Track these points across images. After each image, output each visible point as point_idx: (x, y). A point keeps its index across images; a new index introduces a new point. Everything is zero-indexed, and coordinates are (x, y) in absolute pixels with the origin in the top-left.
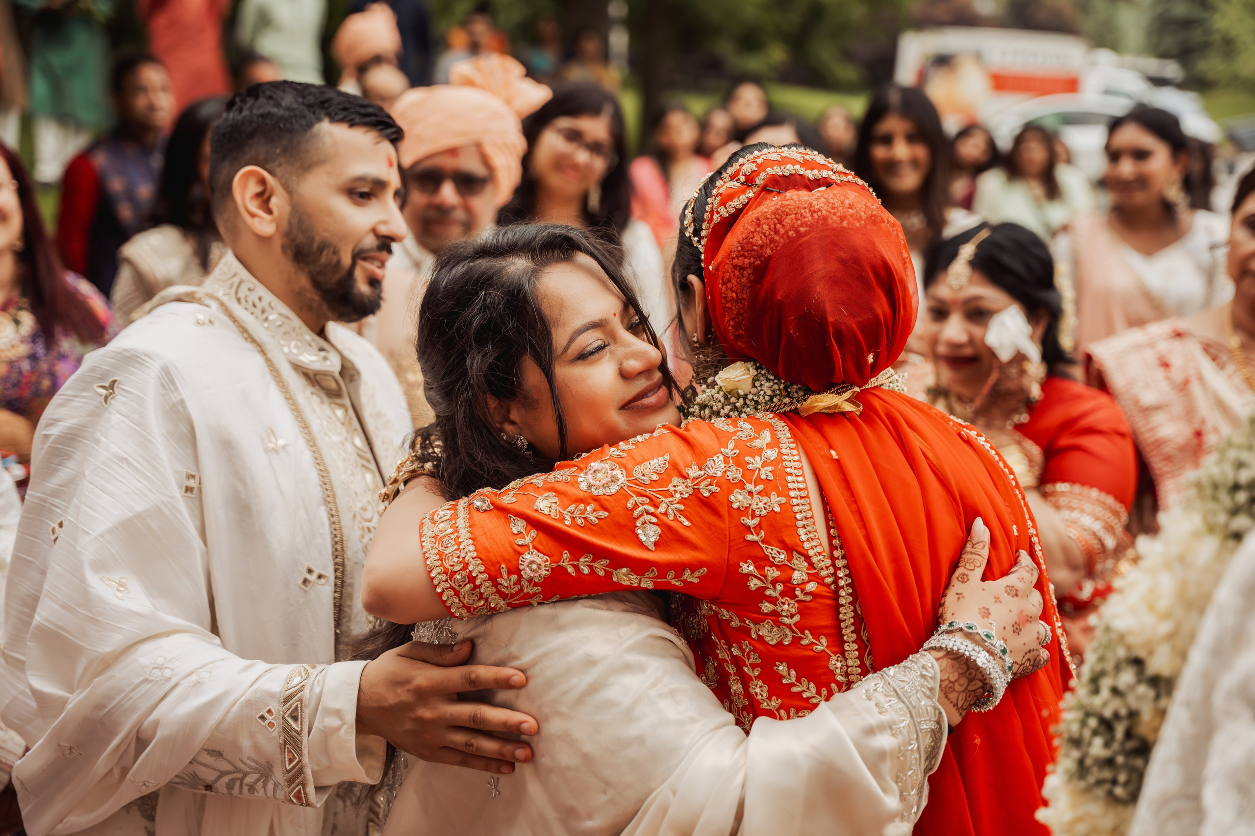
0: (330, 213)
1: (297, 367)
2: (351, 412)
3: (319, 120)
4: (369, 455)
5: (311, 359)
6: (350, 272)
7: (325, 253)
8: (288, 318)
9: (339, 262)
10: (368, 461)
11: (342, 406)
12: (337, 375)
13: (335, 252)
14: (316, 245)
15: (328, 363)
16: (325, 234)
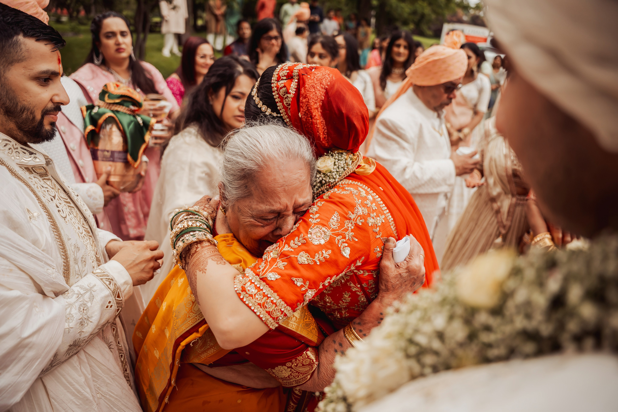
0: (27, 91)
1: (21, 166)
2: (53, 181)
3: (18, 34)
4: (69, 200)
5: (28, 160)
6: (41, 123)
7: (25, 113)
8: (9, 141)
9: (34, 118)
10: (69, 203)
11: (49, 179)
12: (44, 166)
13: (32, 113)
14: (19, 108)
15: (38, 160)
16: (25, 103)
